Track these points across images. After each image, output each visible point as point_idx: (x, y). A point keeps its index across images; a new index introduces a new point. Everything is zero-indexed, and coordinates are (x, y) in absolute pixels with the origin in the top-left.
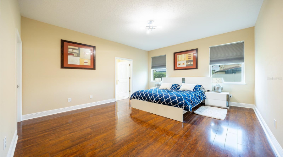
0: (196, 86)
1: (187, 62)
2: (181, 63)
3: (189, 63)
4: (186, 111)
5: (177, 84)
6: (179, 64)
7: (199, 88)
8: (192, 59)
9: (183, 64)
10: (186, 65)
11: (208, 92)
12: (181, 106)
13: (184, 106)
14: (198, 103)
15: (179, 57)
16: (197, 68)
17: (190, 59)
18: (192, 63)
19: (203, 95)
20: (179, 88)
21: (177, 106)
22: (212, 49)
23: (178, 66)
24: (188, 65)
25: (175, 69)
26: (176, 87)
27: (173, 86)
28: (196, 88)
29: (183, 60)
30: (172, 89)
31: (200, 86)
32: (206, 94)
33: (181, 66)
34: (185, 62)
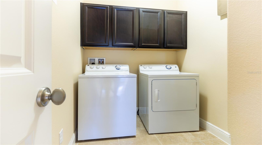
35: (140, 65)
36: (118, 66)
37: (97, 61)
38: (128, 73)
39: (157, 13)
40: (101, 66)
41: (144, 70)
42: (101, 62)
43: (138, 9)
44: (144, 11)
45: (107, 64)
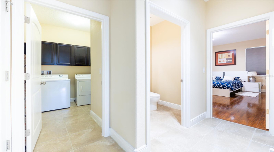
0: (235, 78)
1: (227, 59)
2: (222, 60)
3: (229, 61)
4: (232, 91)
5: (219, 76)
6: (220, 61)
7: (238, 79)
8: (231, 57)
9: (224, 61)
10: (226, 62)
11: (245, 82)
12: (228, 88)
13: (230, 88)
14: (238, 88)
15: (220, 55)
16: (235, 64)
17: (230, 58)
18: (231, 61)
19: (241, 84)
20: (222, 80)
21: (225, 88)
22: (247, 50)
23: (219, 63)
24: (228, 62)
25: (216, 65)
26: (219, 79)
27: (216, 78)
28: (235, 79)
29: (222, 58)
30: (216, 80)
31: (238, 78)
32: (243, 83)
33: (222, 62)
34: (225, 60)
35: (75, 75)
36: (61, 75)
37: (45, 72)
38: (67, 79)
39: (85, 48)
40: (49, 76)
41: (78, 77)
42: (49, 73)
43: (73, 46)
44: (77, 47)
45: (53, 74)
